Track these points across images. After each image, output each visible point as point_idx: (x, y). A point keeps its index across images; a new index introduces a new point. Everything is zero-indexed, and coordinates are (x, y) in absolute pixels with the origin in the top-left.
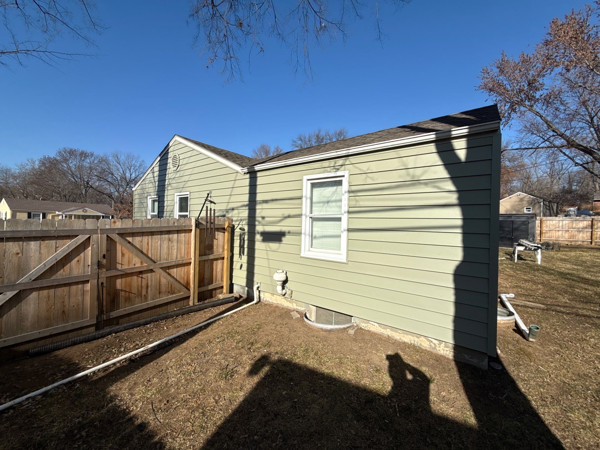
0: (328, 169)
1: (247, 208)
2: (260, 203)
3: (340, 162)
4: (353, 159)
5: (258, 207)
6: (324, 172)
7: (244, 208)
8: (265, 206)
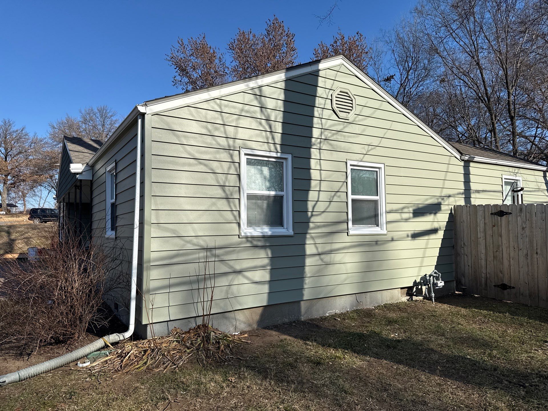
0: (512, 173)
1: (464, 196)
2: (473, 192)
3: (517, 170)
4: (522, 171)
5: (473, 196)
6: (510, 175)
7: (460, 196)
8: (478, 195)
